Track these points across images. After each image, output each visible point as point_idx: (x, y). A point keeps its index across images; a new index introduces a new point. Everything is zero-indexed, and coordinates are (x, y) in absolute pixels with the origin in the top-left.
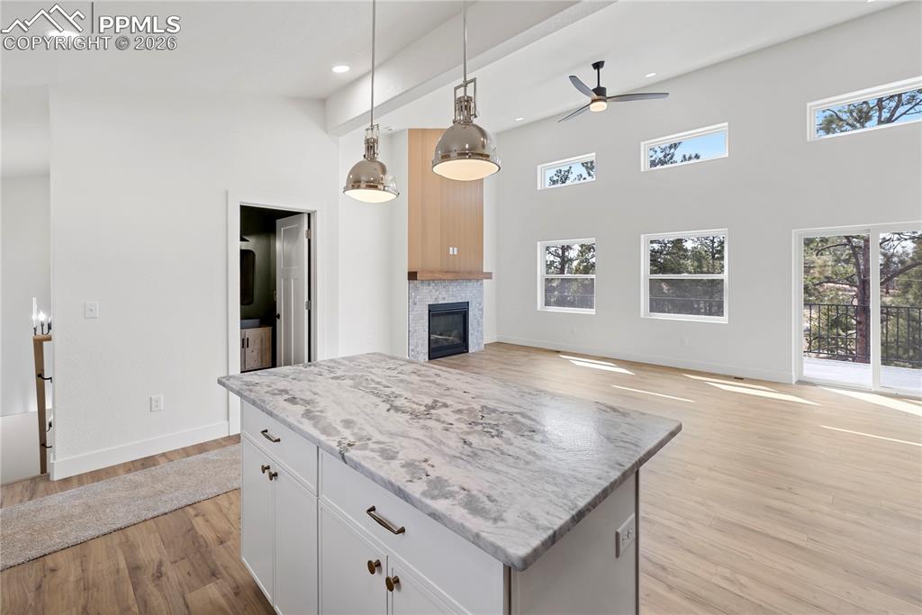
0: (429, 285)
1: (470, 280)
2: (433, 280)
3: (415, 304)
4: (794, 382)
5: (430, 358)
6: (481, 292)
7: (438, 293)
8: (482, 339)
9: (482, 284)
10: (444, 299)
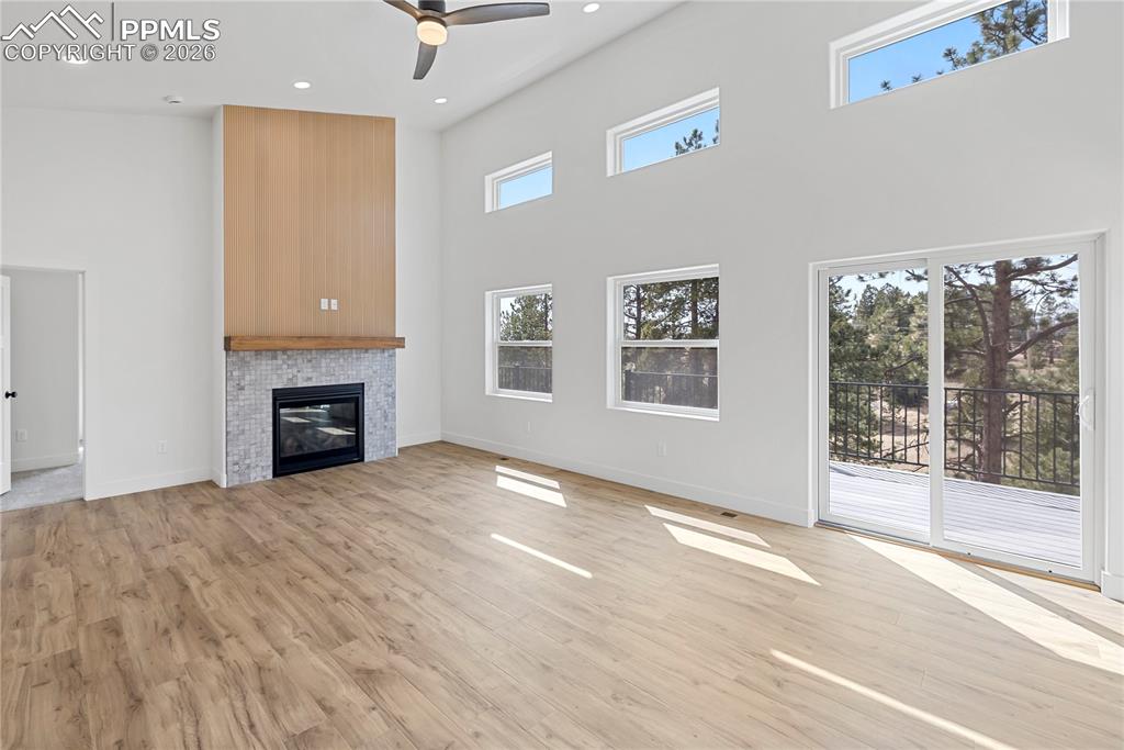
0: (275, 358)
1: (367, 350)
2: (284, 350)
3: (242, 389)
4: (811, 525)
5: (275, 475)
6: (391, 369)
7: (295, 370)
8: (394, 439)
9: (394, 355)
10: (310, 379)
